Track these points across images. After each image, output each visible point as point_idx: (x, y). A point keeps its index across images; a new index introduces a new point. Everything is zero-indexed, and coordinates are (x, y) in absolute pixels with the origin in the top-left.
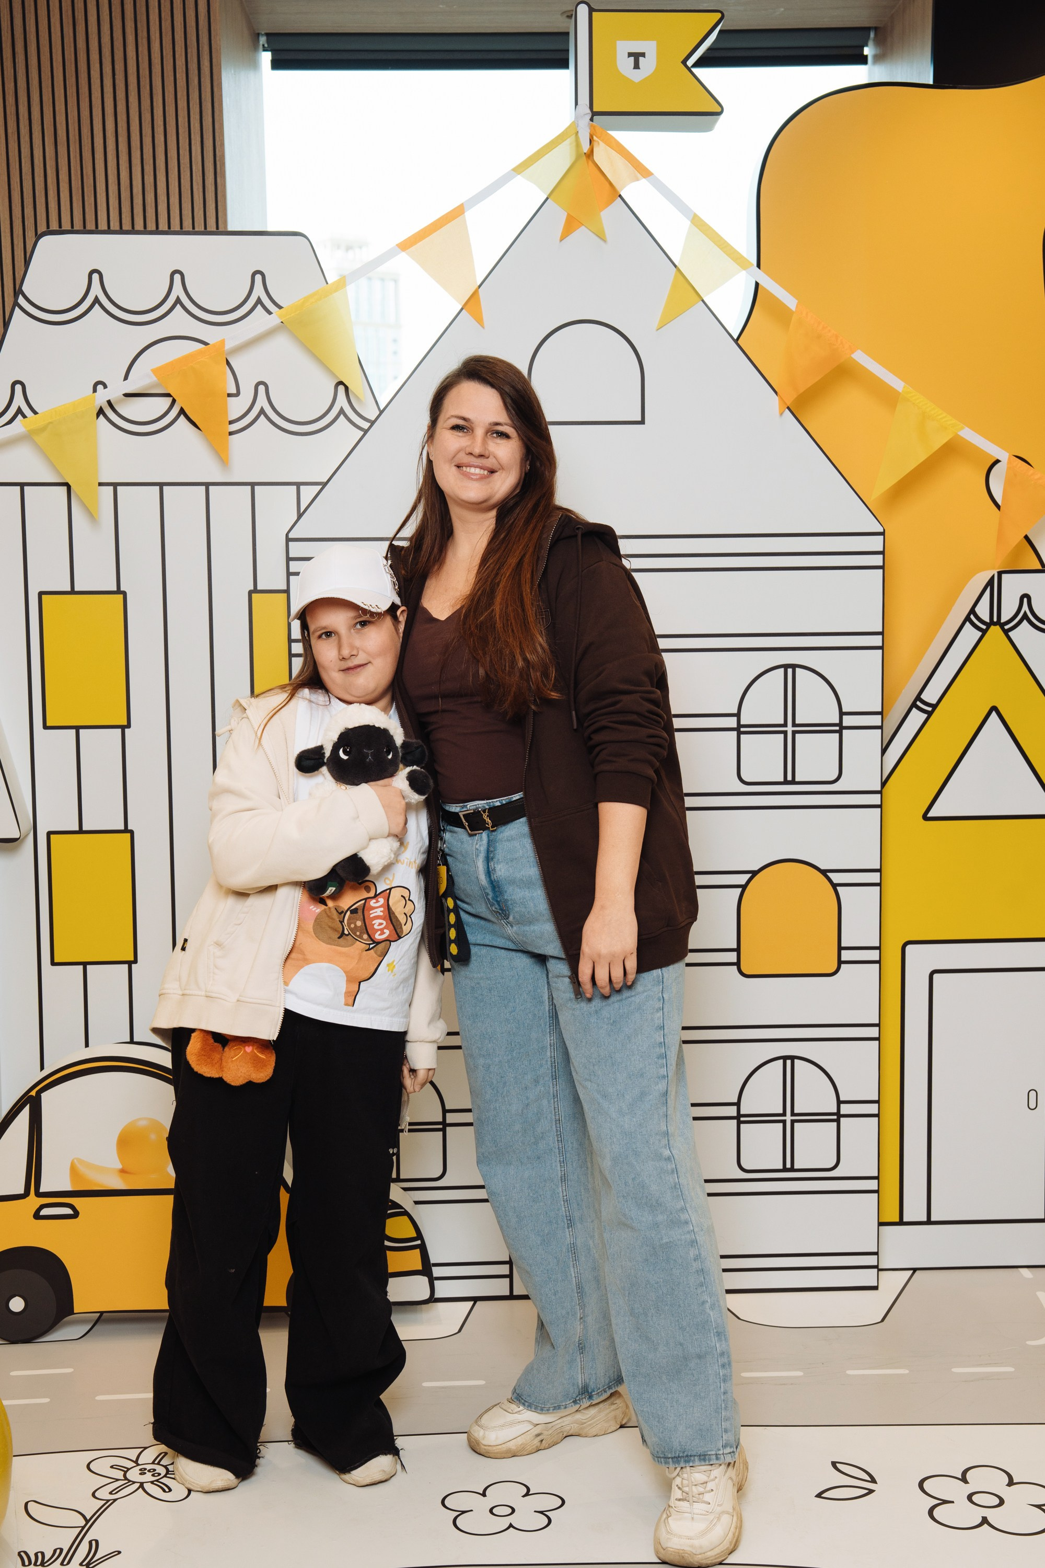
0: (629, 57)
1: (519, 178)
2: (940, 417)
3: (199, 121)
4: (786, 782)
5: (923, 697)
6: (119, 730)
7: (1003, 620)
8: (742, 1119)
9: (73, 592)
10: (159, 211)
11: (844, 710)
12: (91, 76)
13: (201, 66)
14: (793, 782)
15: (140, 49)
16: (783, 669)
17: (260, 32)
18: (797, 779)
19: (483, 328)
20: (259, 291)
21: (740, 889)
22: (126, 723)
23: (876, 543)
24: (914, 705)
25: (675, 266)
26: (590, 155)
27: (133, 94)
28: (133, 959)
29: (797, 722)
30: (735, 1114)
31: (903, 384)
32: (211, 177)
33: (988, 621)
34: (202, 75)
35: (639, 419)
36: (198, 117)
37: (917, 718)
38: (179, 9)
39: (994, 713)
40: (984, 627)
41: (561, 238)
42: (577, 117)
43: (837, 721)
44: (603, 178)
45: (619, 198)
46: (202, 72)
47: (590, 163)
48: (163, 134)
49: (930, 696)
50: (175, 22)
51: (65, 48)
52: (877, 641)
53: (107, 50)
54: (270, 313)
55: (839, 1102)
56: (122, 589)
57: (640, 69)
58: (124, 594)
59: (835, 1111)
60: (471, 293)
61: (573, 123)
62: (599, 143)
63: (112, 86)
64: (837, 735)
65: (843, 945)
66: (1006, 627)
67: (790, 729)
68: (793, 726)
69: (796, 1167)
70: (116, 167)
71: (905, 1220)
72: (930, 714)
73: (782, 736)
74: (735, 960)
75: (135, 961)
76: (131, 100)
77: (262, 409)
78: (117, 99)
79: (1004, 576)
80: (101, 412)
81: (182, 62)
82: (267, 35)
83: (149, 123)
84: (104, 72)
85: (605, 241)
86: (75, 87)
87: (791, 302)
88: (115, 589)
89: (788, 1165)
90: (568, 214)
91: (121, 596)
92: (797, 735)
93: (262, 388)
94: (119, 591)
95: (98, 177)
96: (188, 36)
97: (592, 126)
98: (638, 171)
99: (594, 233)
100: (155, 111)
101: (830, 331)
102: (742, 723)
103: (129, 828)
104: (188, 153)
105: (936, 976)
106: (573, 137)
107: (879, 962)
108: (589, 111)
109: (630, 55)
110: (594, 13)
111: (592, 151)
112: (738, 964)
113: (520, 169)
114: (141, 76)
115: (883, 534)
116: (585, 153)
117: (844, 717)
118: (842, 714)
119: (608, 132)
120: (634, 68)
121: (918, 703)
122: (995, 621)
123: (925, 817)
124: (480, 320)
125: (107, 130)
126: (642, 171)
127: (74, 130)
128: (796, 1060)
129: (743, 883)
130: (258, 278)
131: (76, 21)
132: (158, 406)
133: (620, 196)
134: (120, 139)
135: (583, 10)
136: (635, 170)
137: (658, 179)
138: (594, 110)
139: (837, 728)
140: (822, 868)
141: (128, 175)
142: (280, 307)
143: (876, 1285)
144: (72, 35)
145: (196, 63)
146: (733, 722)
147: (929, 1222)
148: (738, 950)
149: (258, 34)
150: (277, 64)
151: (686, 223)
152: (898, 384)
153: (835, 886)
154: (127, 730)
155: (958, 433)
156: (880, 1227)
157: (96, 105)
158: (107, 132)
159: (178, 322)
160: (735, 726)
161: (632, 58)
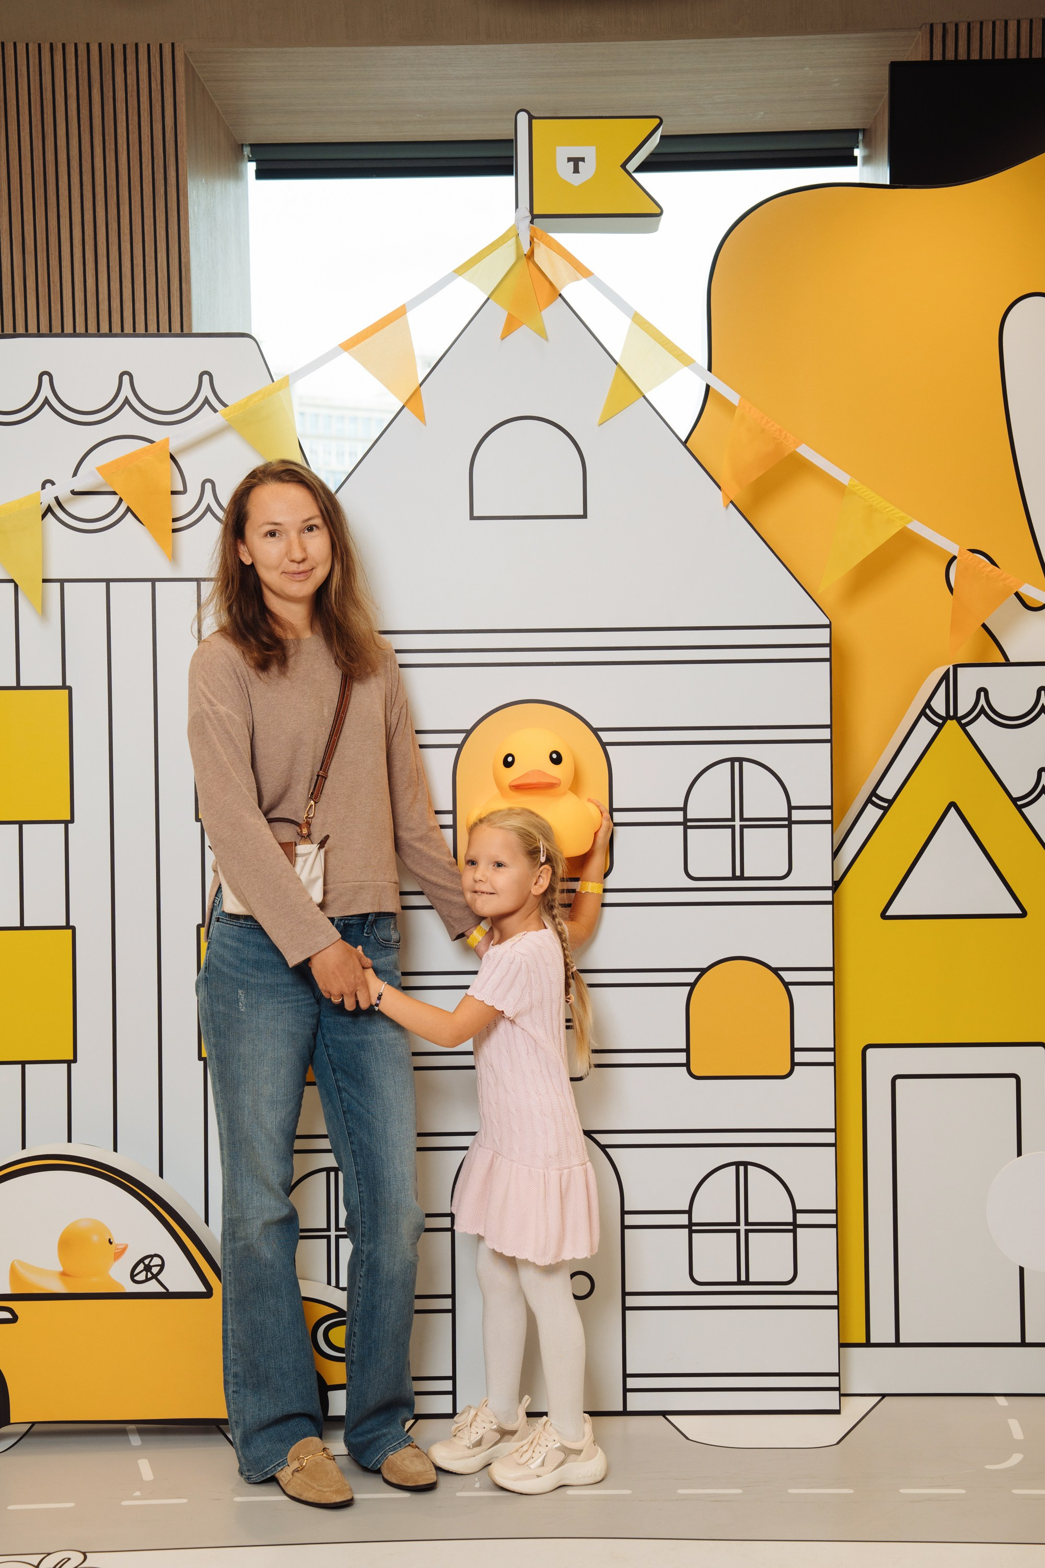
0: (568, 162)
1: (460, 280)
2: (887, 510)
3: (164, 229)
4: (734, 878)
5: (878, 792)
6: (63, 825)
7: (959, 716)
8: (694, 1228)
9: (18, 687)
10: (124, 316)
11: (793, 804)
12: (60, 187)
13: (168, 176)
14: (742, 878)
15: (108, 161)
16: (729, 763)
17: (244, 143)
18: (746, 875)
19: (425, 424)
20: (206, 391)
21: (689, 988)
22: (69, 818)
23: (823, 636)
24: (869, 801)
25: (616, 363)
26: (530, 256)
27: (100, 203)
28: (72, 1058)
29: (745, 816)
30: (687, 1223)
31: (849, 477)
32: (176, 283)
33: (945, 716)
34: (168, 185)
35: (582, 513)
36: (164, 225)
37: (873, 813)
38: (146, 122)
39: (952, 809)
40: (940, 721)
41: (501, 336)
42: (517, 220)
43: (786, 816)
44: (543, 278)
45: (560, 298)
46: (168, 181)
47: (531, 264)
48: (129, 242)
49: (887, 791)
50: (142, 135)
51: (34, 160)
52: (825, 734)
53: (75, 162)
54: (215, 411)
55: (795, 1212)
56: (68, 684)
57: (578, 172)
58: (70, 689)
59: (791, 1221)
60: (414, 390)
61: (514, 225)
62: (539, 245)
63: (80, 197)
64: (786, 829)
65: (796, 1046)
66: (963, 721)
67: (737, 823)
68: (740, 821)
69: (751, 1280)
70: (83, 274)
71: (872, 1341)
72: (886, 810)
73: (730, 830)
74: (684, 1061)
75: (75, 1060)
76: (98, 209)
77: (209, 505)
78: (85, 208)
79: (959, 669)
80: (49, 509)
81: (148, 171)
82: (251, 145)
83: (116, 232)
84: (72, 183)
85: (547, 340)
86: (44, 198)
87: (734, 397)
88: (60, 684)
89: (743, 1278)
90: (509, 315)
91: (67, 691)
92: (745, 830)
93: (208, 486)
94: (64, 686)
95: (65, 285)
96: (155, 147)
97: (532, 228)
98: (578, 271)
99: (535, 332)
100: (121, 220)
101: (773, 425)
102: (688, 817)
103: (71, 924)
104: (154, 260)
105: (898, 1081)
106: (514, 239)
107: (833, 1064)
108: (528, 214)
109: (569, 160)
110: (533, 120)
111: (532, 252)
112: (687, 1065)
113: (461, 271)
114: (108, 187)
115: (829, 626)
116: (525, 255)
117: (793, 812)
118: (791, 808)
119: (549, 234)
120: (574, 173)
121: (874, 799)
122: (951, 715)
123: (884, 916)
124: (421, 416)
125: (74, 239)
126: (583, 272)
127: (42, 240)
128: (749, 1167)
129: (692, 981)
130: (206, 378)
131: (45, 134)
132: (105, 504)
133: (560, 295)
134: (87, 248)
135: (523, 118)
136: (575, 271)
137: (598, 279)
138: (535, 212)
139: (786, 823)
140: (773, 966)
141: (95, 282)
142: (225, 405)
143: (839, 1409)
144: (41, 148)
145: (163, 173)
146: (678, 816)
147: (897, 1344)
148: (687, 1050)
149: (242, 145)
150: (262, 174)
151: (627, 321)
152: (843, 478)
153: (786, 985)
154: (70, 825)
155: (907, 526)
156: (841, 1349)
157: (64, 215)
158: (74, 241)
159: (127, 422)
160: (682, 820)
161: (572, 163)
